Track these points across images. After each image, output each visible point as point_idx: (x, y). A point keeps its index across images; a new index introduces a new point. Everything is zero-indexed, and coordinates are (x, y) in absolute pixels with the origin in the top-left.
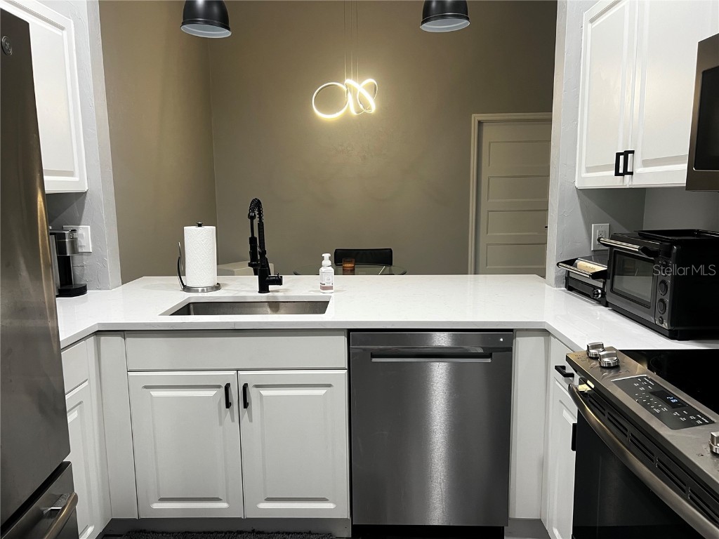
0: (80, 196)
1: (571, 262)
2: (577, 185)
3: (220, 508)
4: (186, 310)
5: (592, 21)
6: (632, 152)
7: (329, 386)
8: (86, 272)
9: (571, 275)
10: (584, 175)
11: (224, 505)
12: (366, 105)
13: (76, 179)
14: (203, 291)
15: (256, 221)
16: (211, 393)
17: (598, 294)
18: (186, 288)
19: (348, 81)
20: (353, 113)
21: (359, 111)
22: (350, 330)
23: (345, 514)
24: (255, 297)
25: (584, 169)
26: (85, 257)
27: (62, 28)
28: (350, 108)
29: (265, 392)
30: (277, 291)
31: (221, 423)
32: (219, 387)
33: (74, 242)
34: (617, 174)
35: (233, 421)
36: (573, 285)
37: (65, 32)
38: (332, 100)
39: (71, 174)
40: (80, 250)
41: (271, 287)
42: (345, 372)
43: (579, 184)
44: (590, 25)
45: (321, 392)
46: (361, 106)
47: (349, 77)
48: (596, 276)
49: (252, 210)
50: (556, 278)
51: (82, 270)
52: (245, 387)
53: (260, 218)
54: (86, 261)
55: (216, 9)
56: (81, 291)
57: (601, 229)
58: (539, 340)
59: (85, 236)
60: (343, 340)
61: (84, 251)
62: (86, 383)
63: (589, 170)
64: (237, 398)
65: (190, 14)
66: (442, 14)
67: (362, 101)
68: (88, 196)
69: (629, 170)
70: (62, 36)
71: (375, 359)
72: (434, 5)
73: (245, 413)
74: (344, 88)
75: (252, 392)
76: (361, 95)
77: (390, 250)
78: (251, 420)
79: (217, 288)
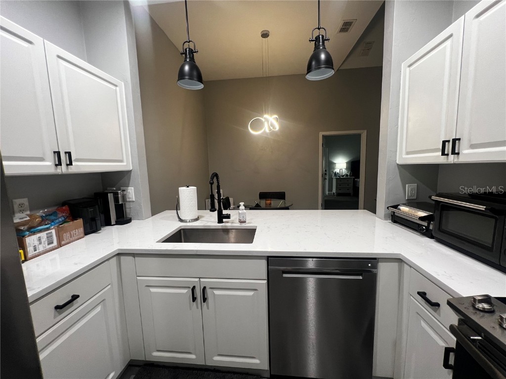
0: (129, 172)
1: (396, 207)
2: (398, 162)
3: (191, 358)
4: (177, 237)
5: (410, 66)
6: (459, 139)
7: (256, 290)
8: (132, 211)
9: (396, 214)
10: (404, 156)
11: (193, 356)
12: (274, 127)
13: (125, 164)
14: (189, 222)
15: (215, 186)
16: (184, 291)
17: (423, 229)
18: (181, 220)
19: (266, 116)
20: (267, 131)
21: (270, 130)
22: (268, 257)
23: (266, 367)
24: (215, 226)
25: (404, 152)
26: (131, 203)
27: (116, 86)
28: (266, 129)
29: (217, 292)
30: (227, 222)
31: (191, 309)
32: (189, 287)
33: (124, 197)
34: (443, 154)
35: (197, 308)
36: (397, 219)
37: (118, 88)
38: (257, 125)
39: (121, 161)
40: (128, 200)
41: (224, 220)
42: (265, 282)
44: (408, 69)
45: (251, 293)
46: (271, 128)
47: (265, 113)
48: (422, 218)
49: (212, 179)
50: (385, 215)
51: (129, 210)
52: (205, 288)
53: (218, 183)
54: (132, 205)
55: (195, 73)
56: (129, 221)
57: (412, 187)
58: (395, 265)
59: (131, 193)
60: (264, 263)
61: (130, 200)
62: (109, 286)
63: (408, 153)
64: (199, 295)
65: (181, 75)
66: (318, 67)
67: (272, 125)
68: (132, 173)
69: (456, 151)
70: (116, 90)
71: (285, 275)
72: (314, 63)
73: (205, 305)
74: (263, 120)
75: (208, 291)
76: (271, 122)
77: (284, 193)
78: (208, 308)
79: (197, 219)
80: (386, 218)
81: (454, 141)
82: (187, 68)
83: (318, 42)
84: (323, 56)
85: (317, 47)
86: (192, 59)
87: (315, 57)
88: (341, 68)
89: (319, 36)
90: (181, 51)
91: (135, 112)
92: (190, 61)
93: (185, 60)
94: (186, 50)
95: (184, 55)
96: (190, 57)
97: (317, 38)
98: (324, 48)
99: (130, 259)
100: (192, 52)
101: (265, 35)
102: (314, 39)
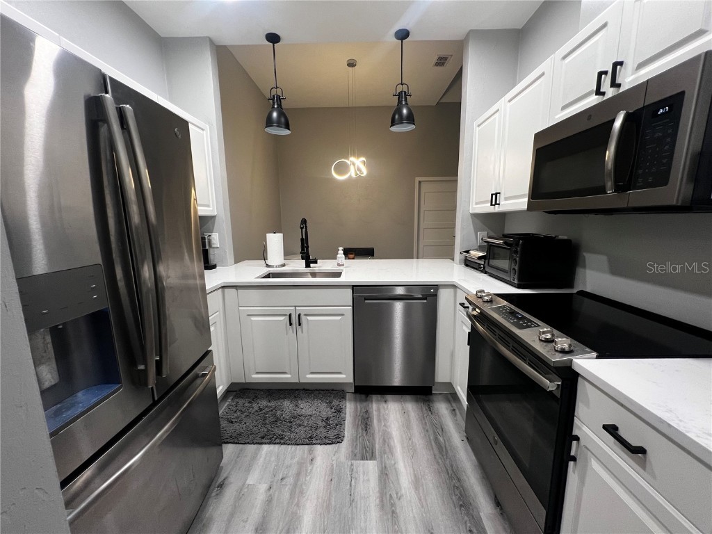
0: (213, 217)
1: (468, 252)
3: (287, 377)
4: (268, 276)
5: (479, 126)
6: (499, 193)
7: (343, 315)
8: (216, 258)
9: (467, 258)
10: (475, 206)
11: (289, 376)
12: (361, 172)
13: (211, 209)
14: (276, 267)
15: (304, 230)
16: (282, 318)
17: (481, 268)
18: (268, 266)
19: (352, 159)
20: (354, 175)
21: (357, 174)
22: (353, 286)
23: (351, 380)
24: (304, 270)
25: (474, 203)
26: (215, 249)
27: (203, 130)
28: (352, 173)
29: (309, 318)
30: (315, 267)
31: (287, 333)
32: (286, 315)
33: (210, 242)
34: (492, 205)
35: (293, 332)
36: (468, 263)
37: (205, 132)
38: (342, 169)
39: (208, 206)
40: (213, 246)
41: (312, 265)
42: (351, 307)
43: (471, 212)
44: (477, 128)
45: (338, 318)
46: (358, 172)
47: (351, 156)
48: (480, 258)
49: (302, 224)
50: (460, 260)
51: (214, 256)
52: (299, 315)
53: (306, 227)
54: (216, 251)
55: (283, 120)
56: (214, 267)
57: (483, 234)
58: (451, 291)
59: (215, 238)
60: (350, 291)
61: (215, 246)
62: (218, 312)
63: (477, 204)
64: (295, 321)
65: (269, 122)
66: (401, 122)
67: (359, 169)
68: (217, 218)
69: (498, 202)
70: (203, 134)
71: (366, 301)
72: (397, 117)
73: (299, 329)
74: (349, 162)
75: (303, 318)
76: (358, 166)
77: (373, 249)
78: (302, 332)
79: (284, 265)
80: (460, 263)
81: (496, 194)
82: (275, 115)
83: (402, 96)
84: (405, 111)
85: (400, 102)
86: (280, 105)
87: (398, 111)
88: (441, 101)
89: (402, 92)
90: (268, 96)
91: (220, 155)
92: (278, 107)
93: (273, 107)
94: (274, 96)
95: (271, 101)
96: (277, 104)
97: (400, 94)
98: (406, 104)
99: (233, 291)
100: (279, 97)
101: (351, 64)
102: (398, 94)
